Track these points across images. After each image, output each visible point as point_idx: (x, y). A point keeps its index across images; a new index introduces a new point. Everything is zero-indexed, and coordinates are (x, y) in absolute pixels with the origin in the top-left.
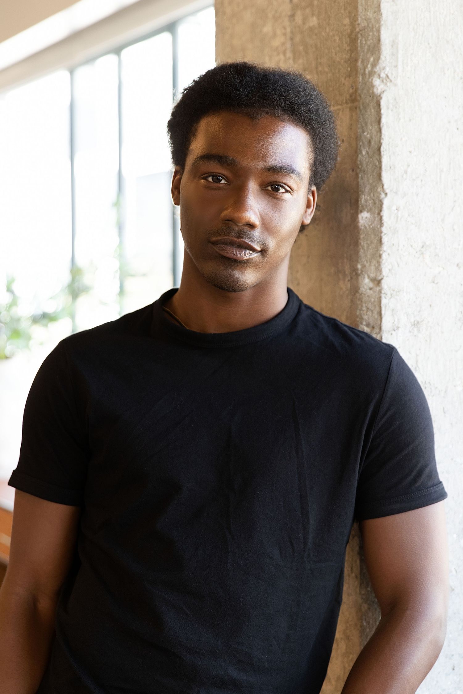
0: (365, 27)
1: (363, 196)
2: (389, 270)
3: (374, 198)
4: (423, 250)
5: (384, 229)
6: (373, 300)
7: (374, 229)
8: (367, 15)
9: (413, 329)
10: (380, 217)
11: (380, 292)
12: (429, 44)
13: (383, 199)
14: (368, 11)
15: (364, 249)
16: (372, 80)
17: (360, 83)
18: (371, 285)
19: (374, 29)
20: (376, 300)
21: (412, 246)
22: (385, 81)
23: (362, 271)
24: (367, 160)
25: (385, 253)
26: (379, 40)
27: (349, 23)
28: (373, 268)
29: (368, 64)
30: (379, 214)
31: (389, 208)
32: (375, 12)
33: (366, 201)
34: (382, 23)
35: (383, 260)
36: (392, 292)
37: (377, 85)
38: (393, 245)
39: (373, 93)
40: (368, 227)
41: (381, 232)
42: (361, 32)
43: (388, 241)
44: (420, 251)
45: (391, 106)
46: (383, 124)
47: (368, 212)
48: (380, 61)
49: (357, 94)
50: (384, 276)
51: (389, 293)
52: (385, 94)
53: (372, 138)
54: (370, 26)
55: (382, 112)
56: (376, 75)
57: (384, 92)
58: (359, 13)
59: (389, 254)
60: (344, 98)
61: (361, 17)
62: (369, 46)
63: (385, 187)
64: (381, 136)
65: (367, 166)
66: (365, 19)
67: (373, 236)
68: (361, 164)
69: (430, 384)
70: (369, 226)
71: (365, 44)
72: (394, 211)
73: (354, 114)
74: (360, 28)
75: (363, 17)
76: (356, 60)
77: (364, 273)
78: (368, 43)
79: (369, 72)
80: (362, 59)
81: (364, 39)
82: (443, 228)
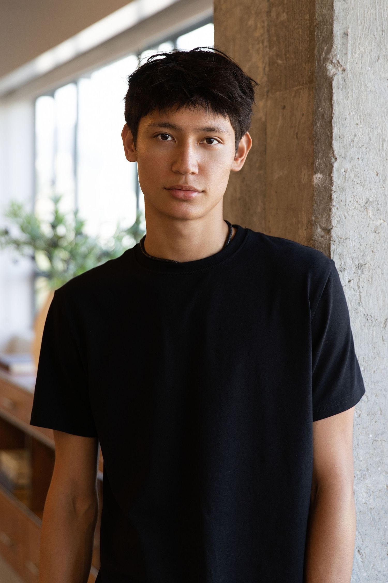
0: (320, 21)
1: (317, 160)
2: (338, 221)
3: (326, 162)
4: (367, 205)
5: (333, 188)
6: (324, 246)
7: (325, 188)
8: (323, 11)
9: (357, 270)
10: (330, 177)
11: (330, 239)
12: (374, 35)
13: (333, 163)
14: (323, 9)
15: (317, 204)
16: (326, 65)
17: (316, 67)
18: (323, 233)
19: (328, 23)
20: (327, 246)
21: (357, 202)
22: (336, 66)
23: (315, 222)
24: (321, 130)
25: (334, 207)
26: (332, 32)
27: (309, 19)
28: (324, 219)
29: (323, 52)
30: (330, 175)
31: (338, 170)
32: (329, 9)
33: (319, 164)
34: (335, 18)
35: (332, 213)
36: (340, 239)
37: (330, 70)
38: (341, 200)
39: (326, 75)
40: (320, 186)
41: (332, 190)
42: (317, 26)
43: (336, 198)
44: (364, 206)
45: (341, 86)
46: (334, 101)
47: (321, 174)
48: (333, 50)
49: (314, 76)
50: (333, 226)
51: (337, 241)
52: (336, 76)
53: (325, 113)
54: (325, 20)
55: (334, 91)
56: (329, 61)
57: (335, 75)
58: (316, 10)
59: (337, 208)
60: (305, 80)
61: (318, 14)
62: (324, 37)
63: (335, 153)
64: (332, 111)
65: (320, 136)
66: (321, 15)
67: (324, 193)
68: (316, 134)
69: (371, 317)
70: (322, 185)
71: (320, 36)
72: (343, 172)
73: (311, 93)
74: (317, 22)
75: (320, 13)
76: (314, 49)
77: (316, 223)
78: (323, 35)
79: (323, 58)
80: (318, 48)
81: (319, 32)
82: (384, 187)
